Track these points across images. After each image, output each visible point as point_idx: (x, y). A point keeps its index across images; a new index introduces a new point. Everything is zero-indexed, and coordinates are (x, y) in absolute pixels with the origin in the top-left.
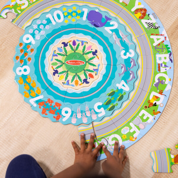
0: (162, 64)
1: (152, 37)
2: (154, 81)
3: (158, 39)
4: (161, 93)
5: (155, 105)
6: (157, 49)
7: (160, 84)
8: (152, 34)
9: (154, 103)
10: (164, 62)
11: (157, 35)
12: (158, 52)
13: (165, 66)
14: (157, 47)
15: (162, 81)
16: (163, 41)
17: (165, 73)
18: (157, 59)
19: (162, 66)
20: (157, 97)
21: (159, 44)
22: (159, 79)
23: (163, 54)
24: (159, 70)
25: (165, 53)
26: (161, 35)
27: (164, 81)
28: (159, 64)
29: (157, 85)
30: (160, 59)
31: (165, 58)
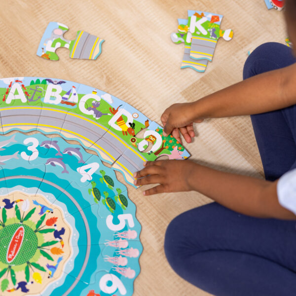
0: (63, 98)
1: (8, 101)
2: (90, 117)
3: (16, 93)
4: (114, 111)
5: (133, 125)
6: (34, 99)
7: (98, 109)
8: (4, 100)
9: (129, 126)
10: (61, 94)
11: (7, 93)
12: (39, 97)
13: (68, 93)
14: (30, 98)
15: (93, 104)
16: (23, 86)
17: (80, 96)
18: (51, 102)
19: (67, 99)
20: (120, 119)
21: (26, 93)
22: (89, 109)
23: (45, 93)
24: (73, 104)
25: (45, 88)
26: (10, 86)
27: (94, 102)
28: (62, 102)
29: (98, 114)
30: (53, 98)
31: (54, 90)
